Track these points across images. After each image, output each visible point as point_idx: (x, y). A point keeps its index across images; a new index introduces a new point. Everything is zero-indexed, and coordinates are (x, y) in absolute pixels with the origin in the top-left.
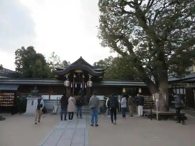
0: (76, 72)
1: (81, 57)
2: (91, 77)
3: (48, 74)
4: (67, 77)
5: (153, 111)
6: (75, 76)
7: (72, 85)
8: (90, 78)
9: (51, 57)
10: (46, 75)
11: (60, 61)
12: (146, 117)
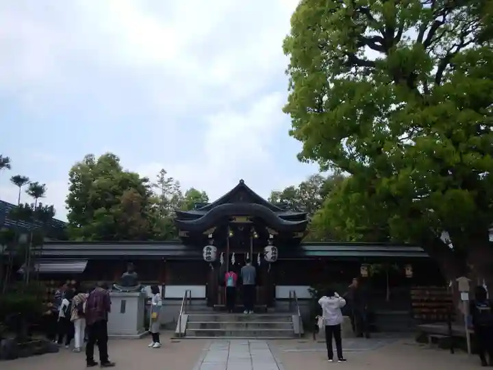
0: (234, 221)
1: (242, 182)
2: (274, 236)
3: (156, 229)
4: (210, 236)
5: (455, 328)
6: (231, 234)
7: (222, 257)
8: (271, 236)
9: (157, 183)
10: (149, 232)
11: (180, 193)
12: (437, 345)
